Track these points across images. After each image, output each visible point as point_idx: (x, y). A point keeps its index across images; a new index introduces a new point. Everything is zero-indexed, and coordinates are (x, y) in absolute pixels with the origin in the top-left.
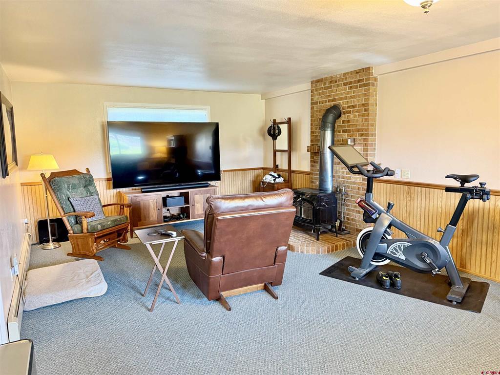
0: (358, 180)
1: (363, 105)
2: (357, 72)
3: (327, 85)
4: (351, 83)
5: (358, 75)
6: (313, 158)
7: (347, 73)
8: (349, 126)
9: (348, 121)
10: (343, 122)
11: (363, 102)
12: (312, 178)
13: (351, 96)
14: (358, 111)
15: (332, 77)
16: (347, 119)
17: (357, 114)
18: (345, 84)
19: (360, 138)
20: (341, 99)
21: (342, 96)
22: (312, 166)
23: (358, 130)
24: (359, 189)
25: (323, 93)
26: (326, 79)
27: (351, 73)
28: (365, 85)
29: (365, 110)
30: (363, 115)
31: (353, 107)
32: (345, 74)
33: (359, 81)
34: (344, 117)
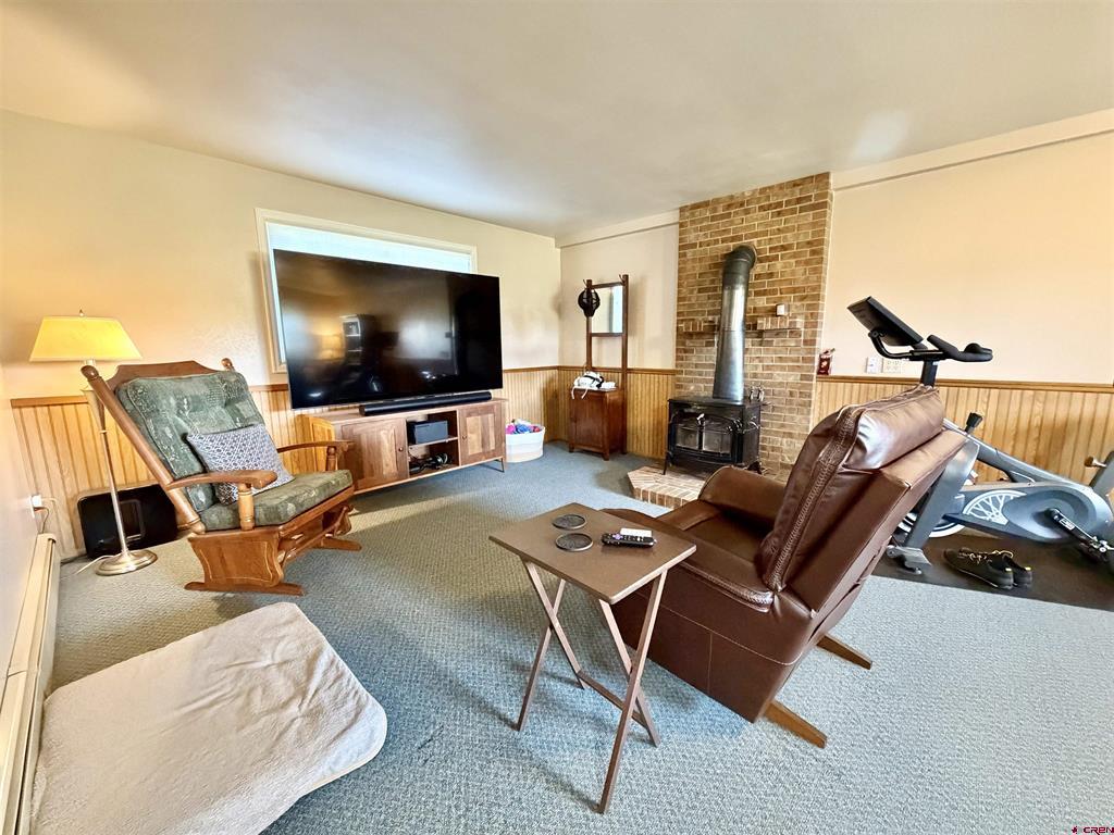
0: (791, 379)
1: (809, 243)
2: (795, 184)
3: (720, 212)
4: (779, 204)
5: (797, 190)
6: (684, 344)
7: (770, 188)
8: (773, 283)
9: (771, 275)
10: (758, 276)
11: (810, 239)
12: (679, 380)
13: (778, 229)
14: (794, 256)
15: (732, 197)
16: (766, 271)
17: (793, 261)
18: (762, 208)
19: (798, 304)
20: (756, 235)
21: (755, 230)
22: (678, 358)
23: (794, 291)
24: (791, 394)
25: (708, 227)
26: (717, 201)
27: (781, 186)
28: (814, 207)
29: (813, 253)
30: (807, 263)
31: (783, 248)
32: (763, 190)
33: (799, 200)
34: (759, 268)
